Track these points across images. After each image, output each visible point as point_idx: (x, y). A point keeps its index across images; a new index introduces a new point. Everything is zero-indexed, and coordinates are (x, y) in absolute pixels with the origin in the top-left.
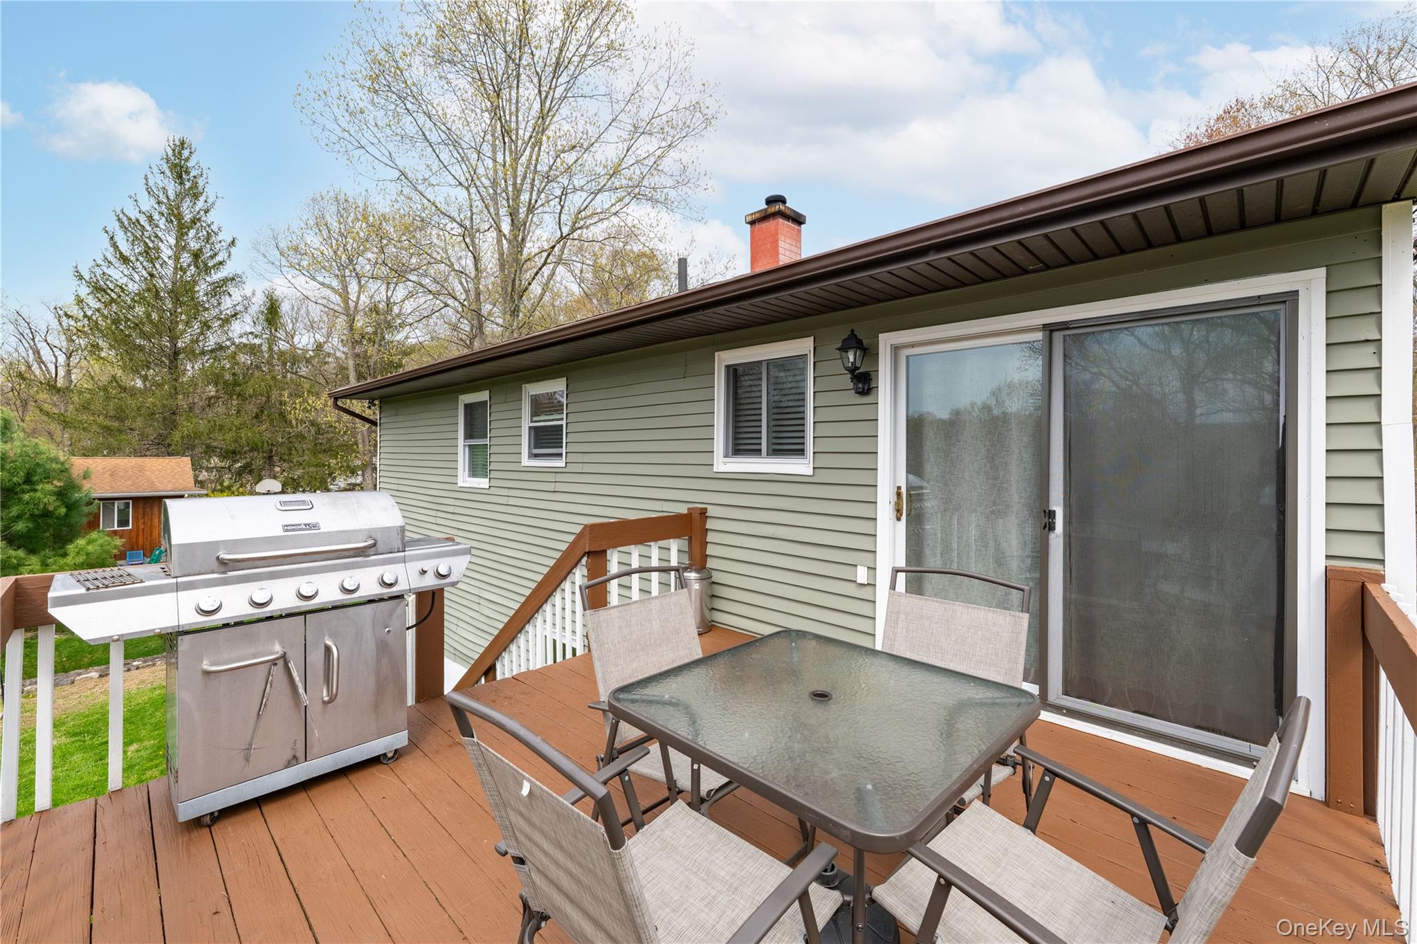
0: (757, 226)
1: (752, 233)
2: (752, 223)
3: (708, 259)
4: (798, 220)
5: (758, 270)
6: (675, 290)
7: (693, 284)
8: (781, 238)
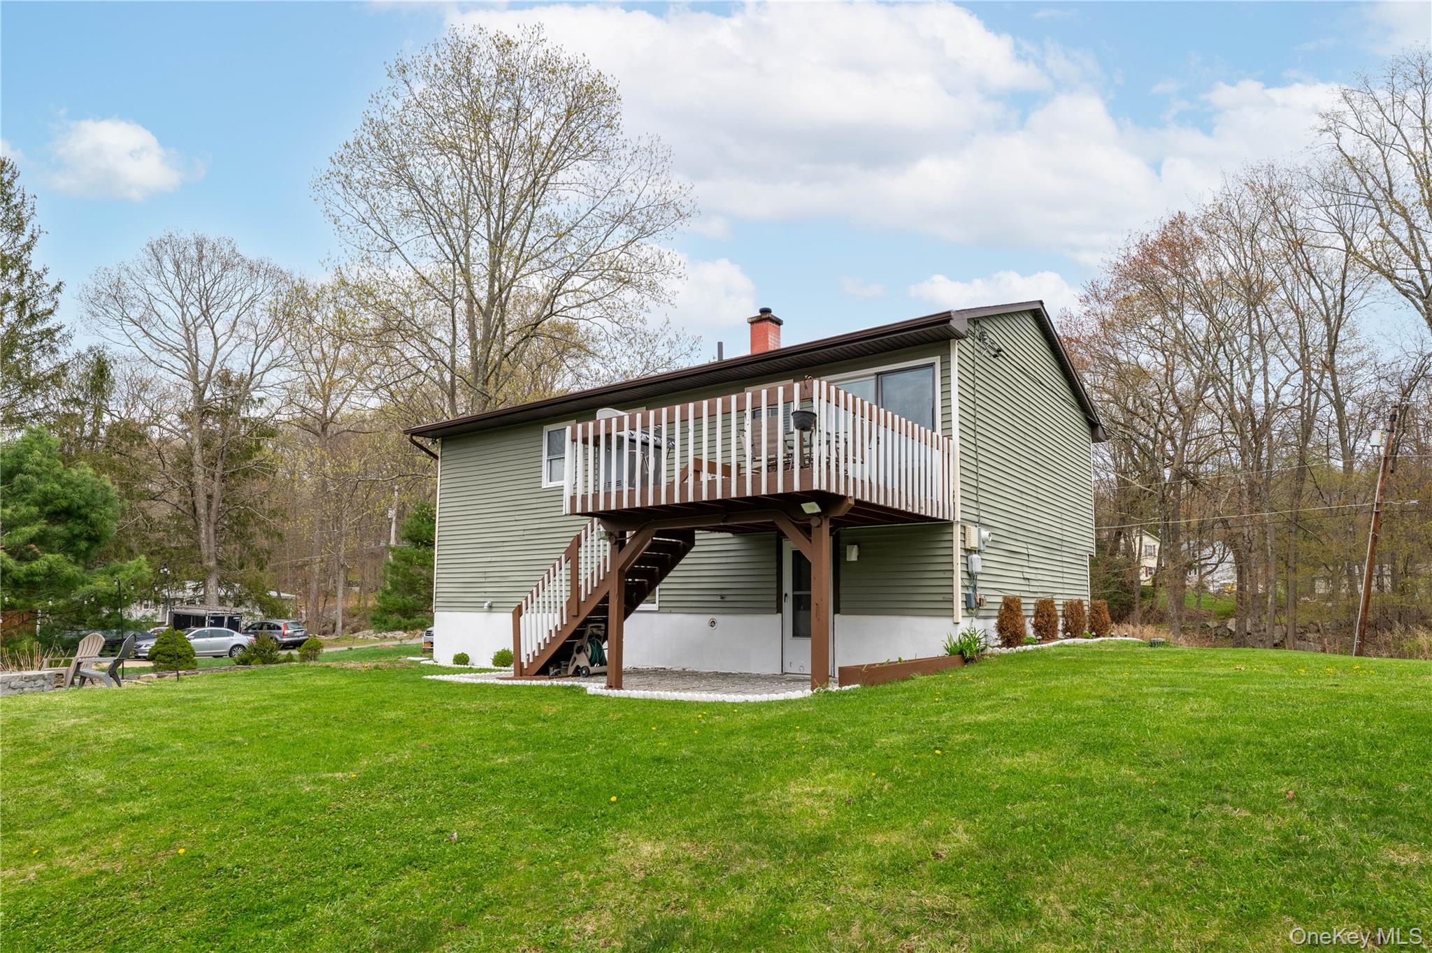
0: (755, 325)
1: (752, 329)
2: (752, 323)
3: (674, 339)
4: (778, 322)
5: (757, 352)
6: (716, 360)
7: (726, 357)
8: (770, 333)
